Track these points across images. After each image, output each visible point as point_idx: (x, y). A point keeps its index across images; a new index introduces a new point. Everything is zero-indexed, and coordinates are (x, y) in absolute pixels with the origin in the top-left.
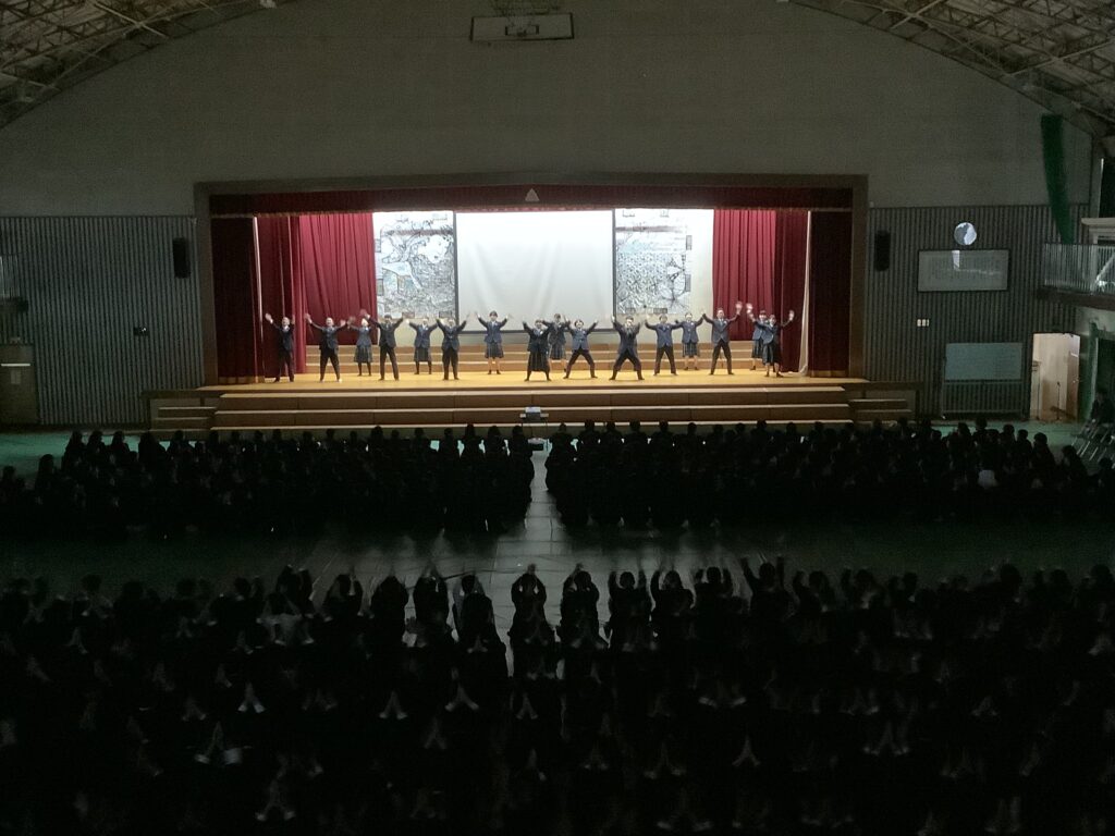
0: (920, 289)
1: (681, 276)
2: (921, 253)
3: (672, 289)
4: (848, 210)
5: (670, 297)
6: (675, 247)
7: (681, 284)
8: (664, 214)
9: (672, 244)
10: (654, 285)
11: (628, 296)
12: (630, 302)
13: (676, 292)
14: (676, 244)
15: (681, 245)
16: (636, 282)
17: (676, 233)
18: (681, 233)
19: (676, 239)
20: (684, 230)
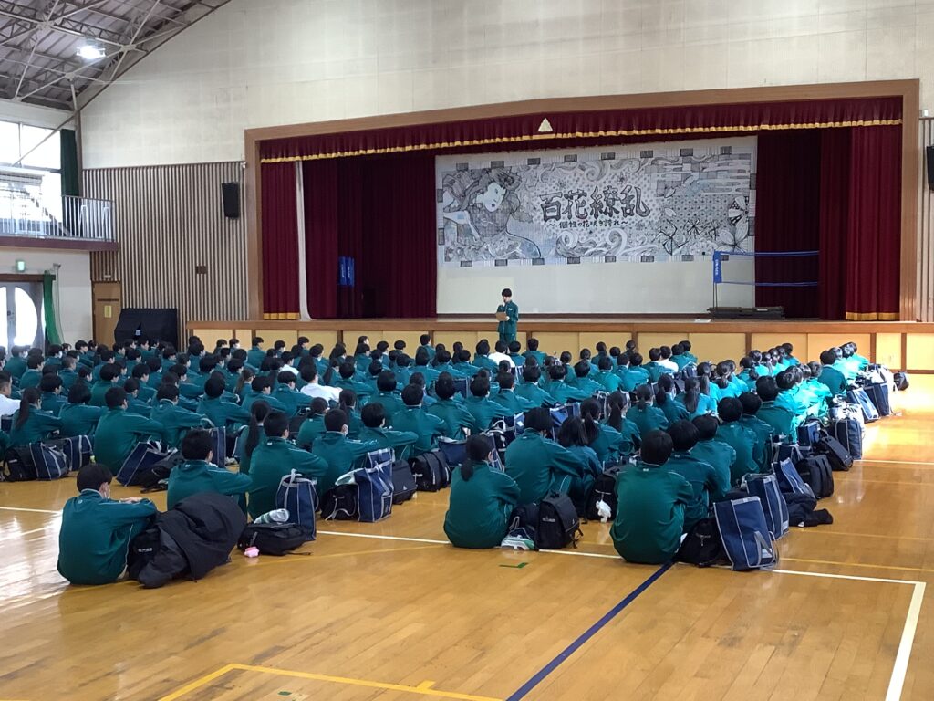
3: (734, 236)
4: (897, 122)
5: (732, 243)
6: (737, 187)
7: (742, 228)
8: (726, 152)
9: (733, 184)
10: (714, 229)
11: (687, 242)
12: (688, 248)
13: (738, 236)
14: (739, 184)
15: (744, 184)
16: (694, 226)
17: (739, 171)
18: (745, 171)
19: (738, 178)
20: (746, 167)
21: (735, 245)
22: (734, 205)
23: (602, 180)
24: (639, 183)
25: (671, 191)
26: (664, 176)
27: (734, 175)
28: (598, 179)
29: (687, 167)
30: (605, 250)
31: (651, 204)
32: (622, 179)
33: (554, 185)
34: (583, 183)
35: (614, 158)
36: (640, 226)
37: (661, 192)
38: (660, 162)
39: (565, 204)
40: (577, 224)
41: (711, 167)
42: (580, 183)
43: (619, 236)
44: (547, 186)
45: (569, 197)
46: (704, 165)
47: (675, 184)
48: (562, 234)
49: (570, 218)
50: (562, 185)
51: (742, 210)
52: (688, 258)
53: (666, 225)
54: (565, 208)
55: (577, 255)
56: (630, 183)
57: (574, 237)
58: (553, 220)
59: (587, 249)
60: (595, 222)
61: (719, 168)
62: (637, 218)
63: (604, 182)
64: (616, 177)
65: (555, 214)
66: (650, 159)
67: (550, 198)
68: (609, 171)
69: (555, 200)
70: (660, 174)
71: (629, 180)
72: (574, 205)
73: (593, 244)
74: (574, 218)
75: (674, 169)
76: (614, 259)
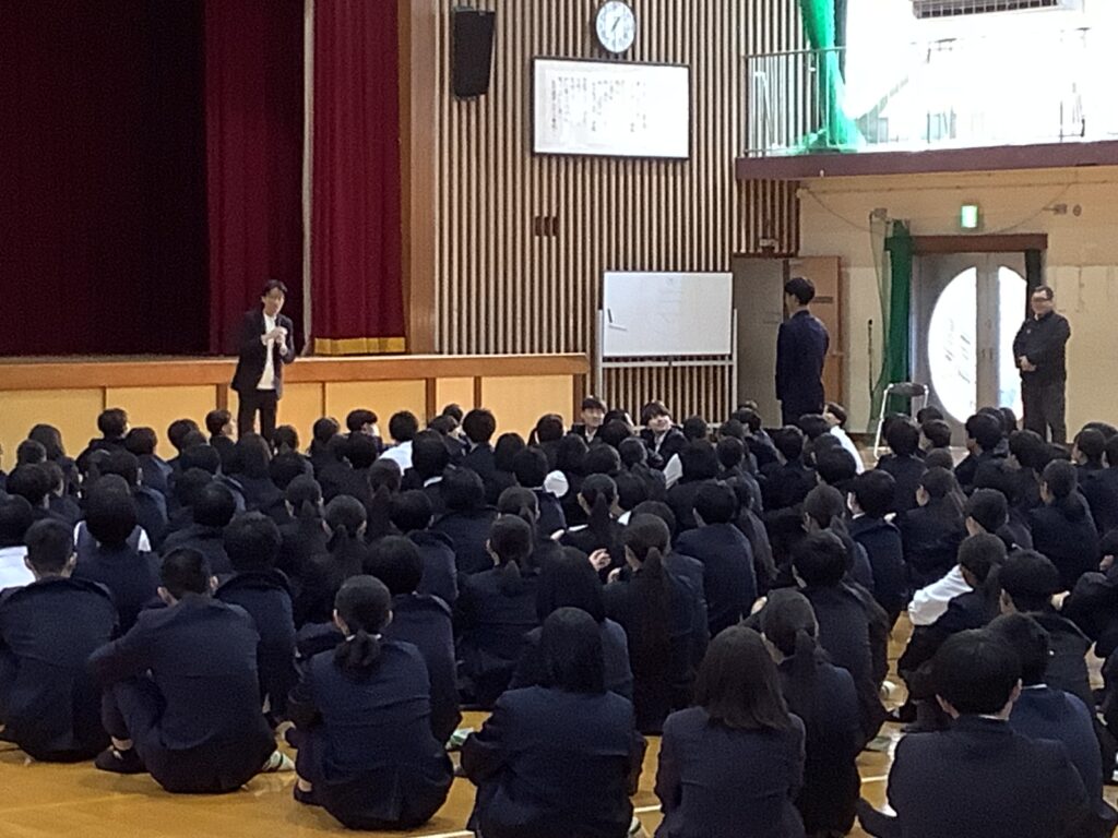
0: (538, 149)
2: (538, 63)
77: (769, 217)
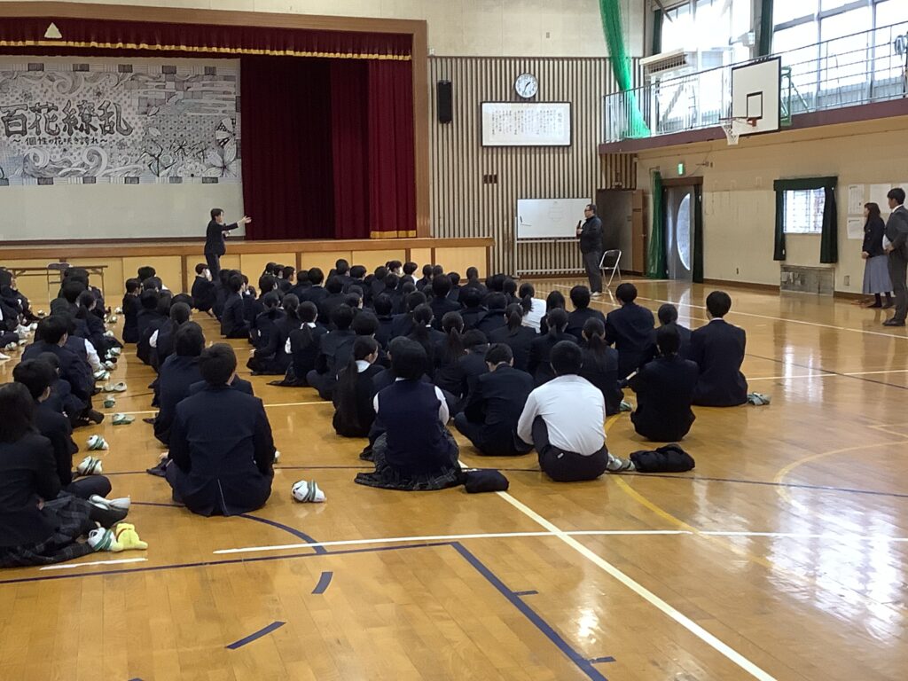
0: (484, 144)
1: (232, 140)
2: (484, 105)
3: (223, 158)
4: (407, 58)
5: (221, 165)
6: (224, 109)
7: (231, 151)
8: (211, 72)
9: (220, 105)
10: (202, 151)
11: (173, 164)
12: (176, 170)
13: (227, 158)
14: (225, 106)
15: (231, 106)
16: (181, 147)
17: (224, 93)
18: (230, 93)
19: (224, 99)
20: (232, 90)
21: (224, 167)
22: (221, 127)
23: (75, 94)
24: (118, 98)
25: (154, 110)
26: (145, 93)
27: (219, 96)
28: (71, 93)
29: (171, 86)
30: (83, 170)
31: (134, 121)
32: (99, 94)
33: (17, 95)
34: (53, 95)
35: (88, 71)
36: (122, 145)
37: (144, 109)
38: (141, 78)
39: (31, 117)
40: (47, 141)
41: (196, 87)
42: (49, 95)
43: (99, 155)
44: (9, 96)
45: (37, 110)
46: (188, 84)
47: (159, 102)
48: (30, 151)
49: (38, 133)
50: (27, 96)
51: (229, 132)
52: (177, 179)
53: (150, 145)
54: (32, 121)
55: (49, 175)
56: (109, 98)
57: (45, 156)
58: (17, 135)
59: (62, 169)
60: (69, 140)
61: (204, 88)
62: (117, 136)
63: (78, 96)
64: (91, 91)
65: (20, 129)
66: (129, 75)
67: (12, 111)
68: (83, 84)
69: (19, 112)
70: (141, 91)
71: (107, 94)
72: (43, 120)
73: (69, 163)
74: (44, 134)
75: (157, 87)
76: (94, 180)
77: (619, 171)
